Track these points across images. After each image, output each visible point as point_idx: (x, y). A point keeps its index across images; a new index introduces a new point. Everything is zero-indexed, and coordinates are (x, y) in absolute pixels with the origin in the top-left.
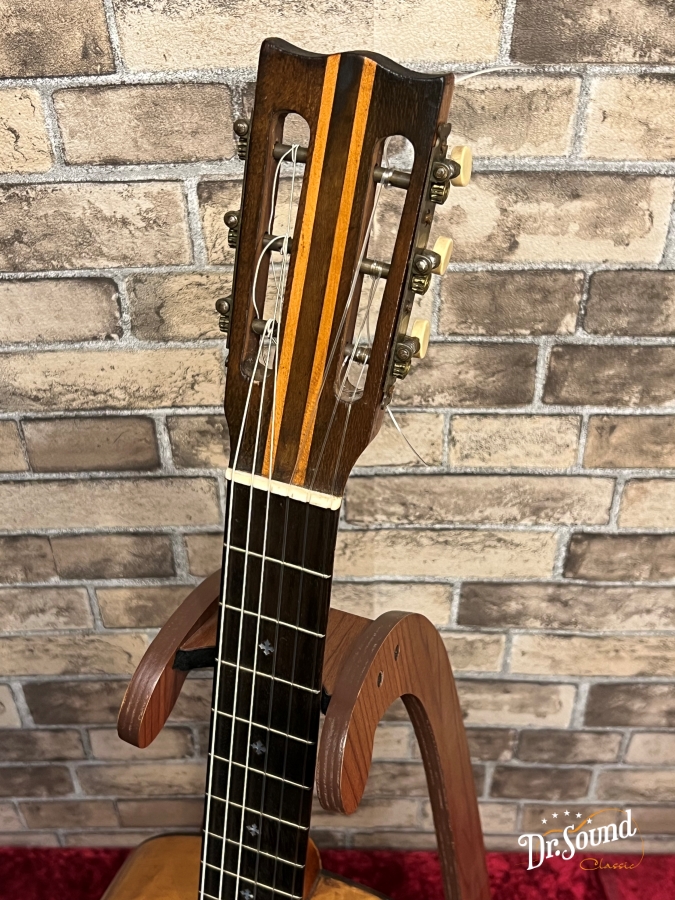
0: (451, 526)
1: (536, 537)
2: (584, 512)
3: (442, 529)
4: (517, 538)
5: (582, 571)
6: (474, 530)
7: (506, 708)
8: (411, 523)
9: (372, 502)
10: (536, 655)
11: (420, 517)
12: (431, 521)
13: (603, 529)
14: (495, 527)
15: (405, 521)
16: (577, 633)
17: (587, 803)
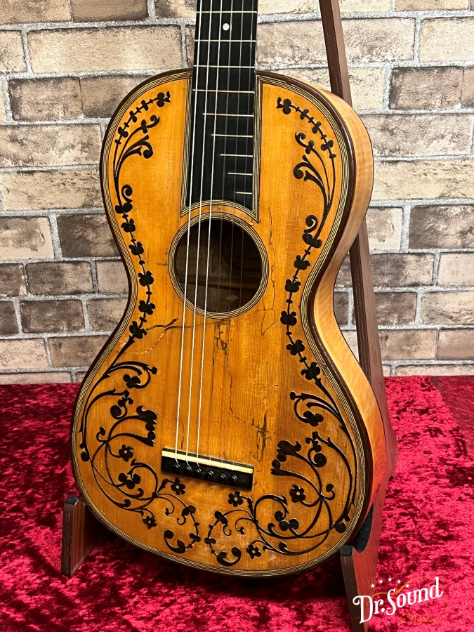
0: (321, 66)
1: (371, 73)
2: (399, 49)
3: (315, 68)
4: (361, 74)
5: (400, 102)
8: (296, 63)
9: (273, 45)
11: (301, 58)
12: (308, 62)
13: (411, 64)
15: (293, 62)
16: (401, 159)
17: (416, 328)
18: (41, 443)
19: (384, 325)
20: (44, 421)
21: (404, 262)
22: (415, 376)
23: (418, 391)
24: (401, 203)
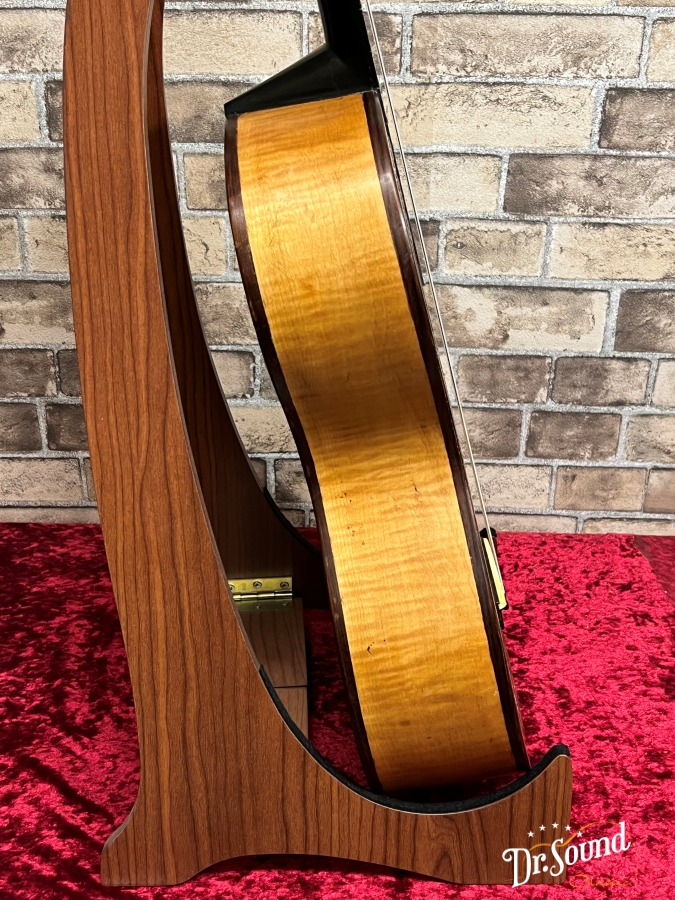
0: (503, 80)
1: (575, 95)
2: (618, 60)
3: (494, 84)
4: (561, 95)
5: (616, 138)
6: (523, 84)
7: (544, 326)
8: (468, 75)
9: (435, 47)
10: (573, 252)
11: (476, 68)
12: (486, 73)
13: (634, 83)
14: (541, 81)
15: (463, 73)
16: (611, 221)
17: (616, 465)
18: (73, 612)
19: (571, 459)
20: (77, 579)
21: (606, 371)
22: (612, 535)
23: (617, 557)
24: (607, 285)
